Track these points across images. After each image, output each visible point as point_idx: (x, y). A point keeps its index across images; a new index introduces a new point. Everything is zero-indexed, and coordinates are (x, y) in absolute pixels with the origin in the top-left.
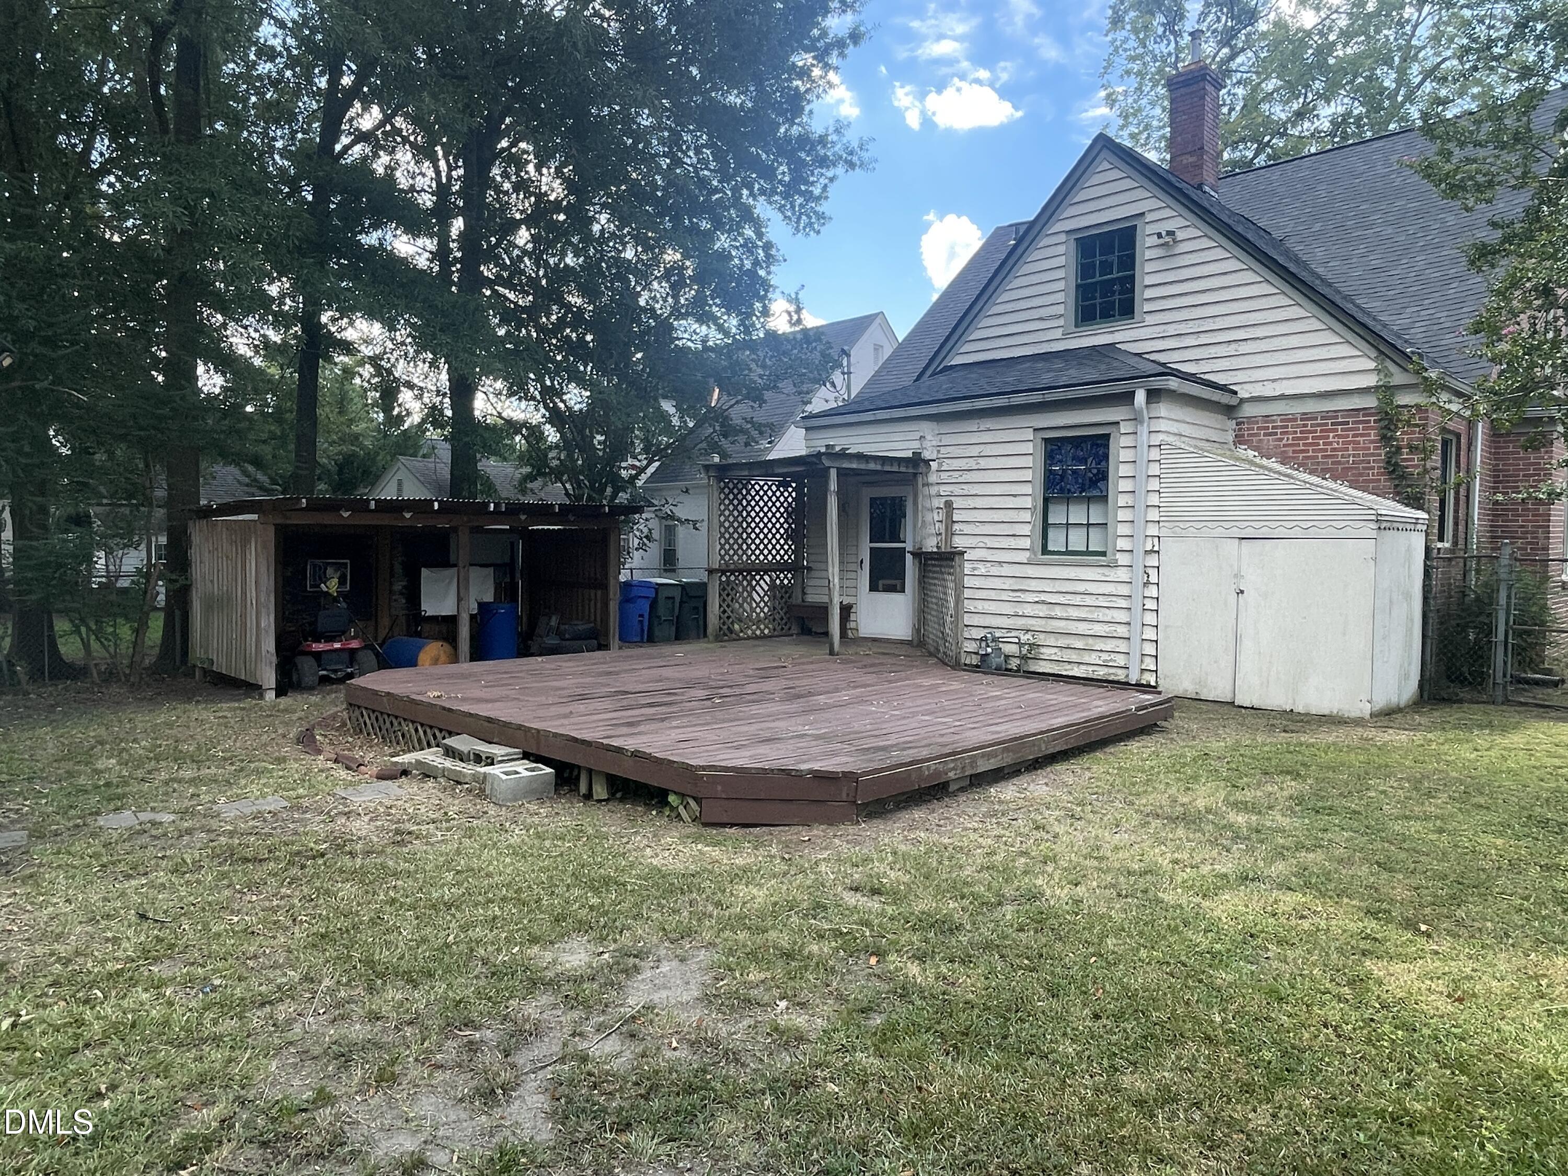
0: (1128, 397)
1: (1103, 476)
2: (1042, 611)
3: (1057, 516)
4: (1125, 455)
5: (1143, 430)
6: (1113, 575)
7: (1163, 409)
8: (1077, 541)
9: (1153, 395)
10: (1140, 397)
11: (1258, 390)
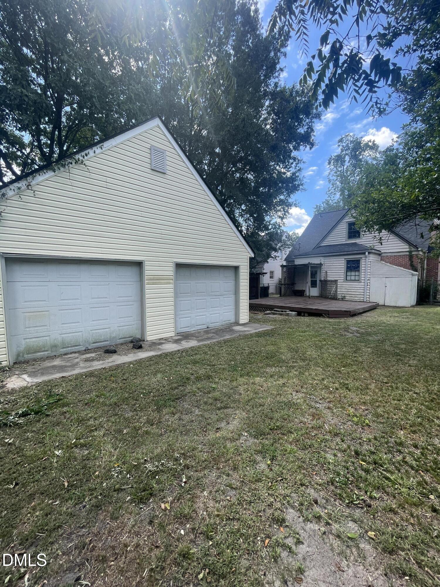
0: (365, 253)
1: (359, 267)
2: (346, 290)
3: (349, 274)
4: (363, 263)
5: (367, 259)
6: (360, 284)
7: (371, 255)
8: (353, 278)
9: (369, 253)
10: (367, 253)
11: (385, 251)
